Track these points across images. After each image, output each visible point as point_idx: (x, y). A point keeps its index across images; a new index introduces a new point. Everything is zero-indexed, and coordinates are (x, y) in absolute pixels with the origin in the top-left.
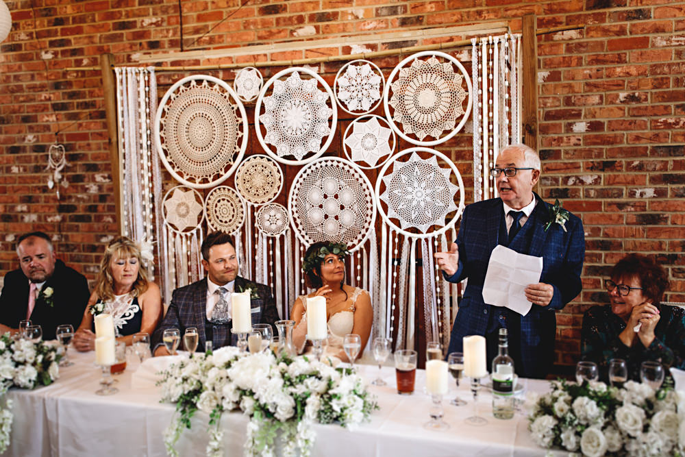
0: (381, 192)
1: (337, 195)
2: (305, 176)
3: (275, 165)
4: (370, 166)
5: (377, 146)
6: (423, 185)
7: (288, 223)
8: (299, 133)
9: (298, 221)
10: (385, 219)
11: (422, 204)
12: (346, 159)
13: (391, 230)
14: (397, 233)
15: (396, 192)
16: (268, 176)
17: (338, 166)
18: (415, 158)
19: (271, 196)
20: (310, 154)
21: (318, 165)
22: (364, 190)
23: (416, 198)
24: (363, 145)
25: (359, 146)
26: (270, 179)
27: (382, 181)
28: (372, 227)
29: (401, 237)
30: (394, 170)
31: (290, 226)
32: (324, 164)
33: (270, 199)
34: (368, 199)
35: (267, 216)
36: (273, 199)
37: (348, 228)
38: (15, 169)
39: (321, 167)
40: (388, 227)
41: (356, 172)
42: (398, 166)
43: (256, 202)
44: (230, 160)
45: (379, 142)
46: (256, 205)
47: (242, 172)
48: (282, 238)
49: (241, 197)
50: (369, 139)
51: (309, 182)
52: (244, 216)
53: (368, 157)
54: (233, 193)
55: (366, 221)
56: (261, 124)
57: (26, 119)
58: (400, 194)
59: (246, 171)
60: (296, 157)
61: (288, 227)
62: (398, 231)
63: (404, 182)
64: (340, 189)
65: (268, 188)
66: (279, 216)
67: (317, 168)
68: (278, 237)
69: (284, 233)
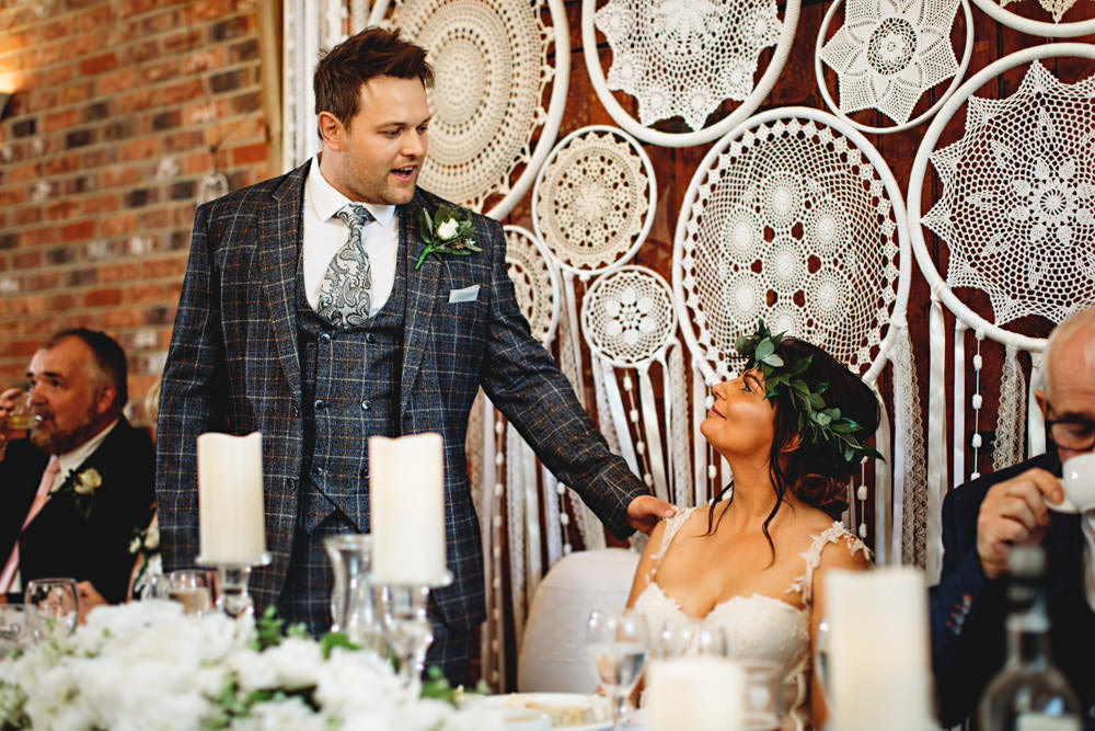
0: (928, 203)
1: (799, 225)
2: (714, 177)
3: (634, 152)
4: (895, 124)
5: (916, 57)
6: (1068, 169)
7: (673, 327)
8: (695, 47)
9: (700, 319)
10: (941, 290)
11: (1065, 234)
12: (826, 109)
13: (959, 326)
14: (979, 336)
15: (975, 199)
16: (616, 185)
17: (801, 135)
18: (1039, 81)
19: (622, 244)
20: (727, 108)
21: (748, 141)
22: (876, 201)
23: (1043, 217)
24: (873, 60)
25: (862, 62)
26: (621, 196)
27: (930, 165)
28: (899, 320)
29: (994, 349)
30: (968, 127)
31: (679, 333)
32: (763, 133)
33: (620, 255)
34: (887, 228)
35: (612, 307)
36: (630, 254)
37: (831, 328)
38: (137, 245)
39: (757, 142)
40: (949, 318)
41: (852, 145)
42: (984, 112)
43: (586, 267)
44: (523, 151)
45: (923, 42)
46: (585, 276)
47: (550, 180)
48: (656, 371)
49: (547, 256)
50: (891, 36)
51: (725, 196)
52: (555, 308)
53: (890, 94)
54: (530, 243)
55: (881, 303)
56: (599, 35)
57: (162, 122)
58: (988, 207)
59: (561, 178)
60: (689, 121)
61: (672, 339)
62: (983, 328)
63: (1001, 164)
64: (808, 205)
65: (615, 221)
66: (646, 304)
67: (745, 150)
68: (643, 368)
69: (660, 356)
